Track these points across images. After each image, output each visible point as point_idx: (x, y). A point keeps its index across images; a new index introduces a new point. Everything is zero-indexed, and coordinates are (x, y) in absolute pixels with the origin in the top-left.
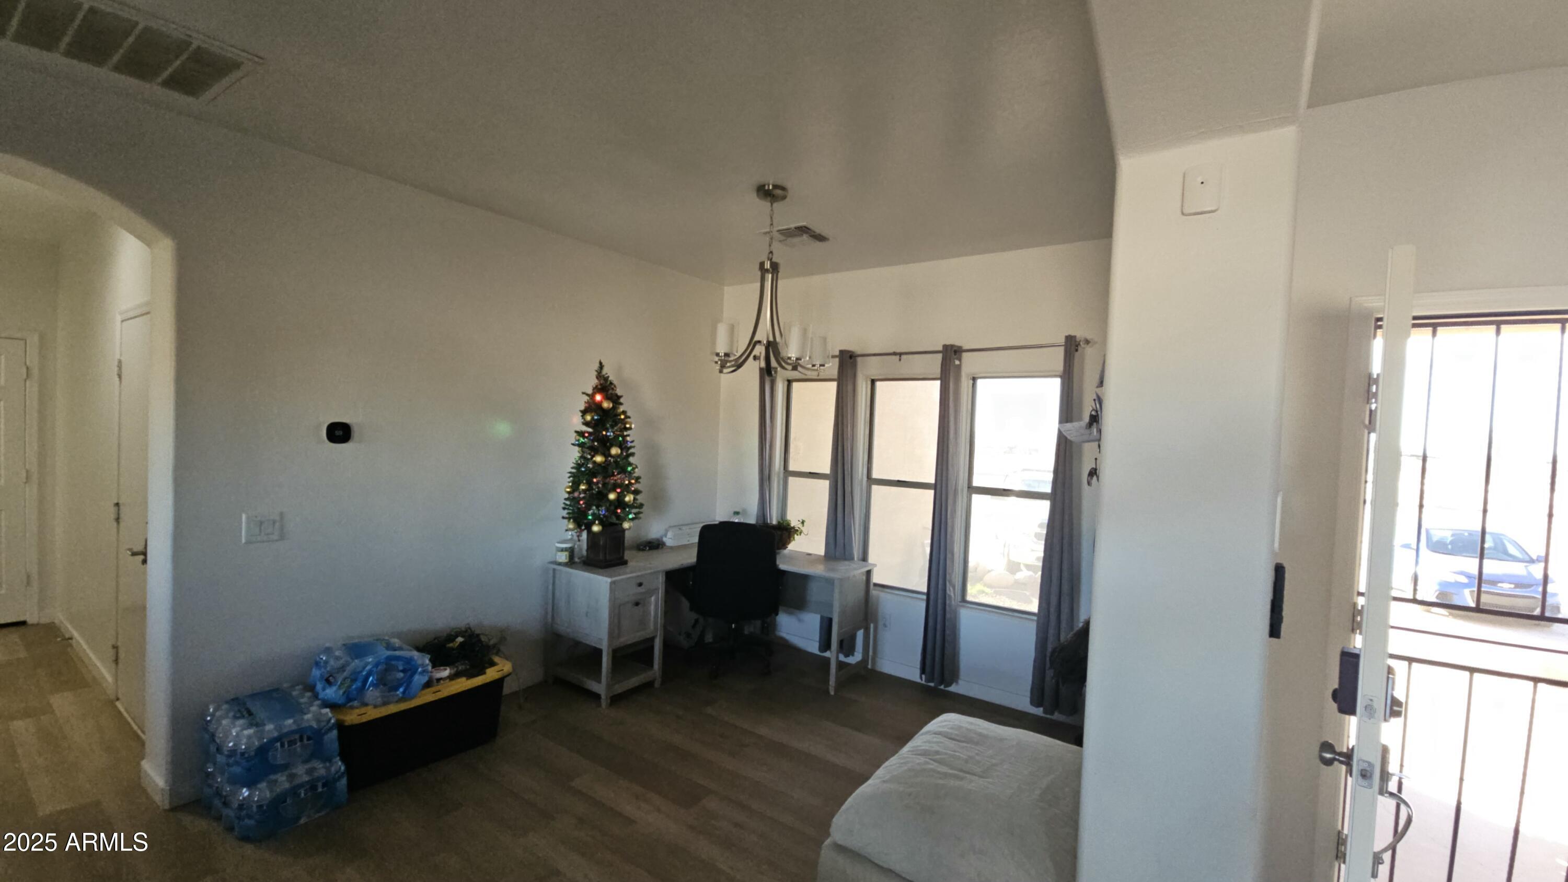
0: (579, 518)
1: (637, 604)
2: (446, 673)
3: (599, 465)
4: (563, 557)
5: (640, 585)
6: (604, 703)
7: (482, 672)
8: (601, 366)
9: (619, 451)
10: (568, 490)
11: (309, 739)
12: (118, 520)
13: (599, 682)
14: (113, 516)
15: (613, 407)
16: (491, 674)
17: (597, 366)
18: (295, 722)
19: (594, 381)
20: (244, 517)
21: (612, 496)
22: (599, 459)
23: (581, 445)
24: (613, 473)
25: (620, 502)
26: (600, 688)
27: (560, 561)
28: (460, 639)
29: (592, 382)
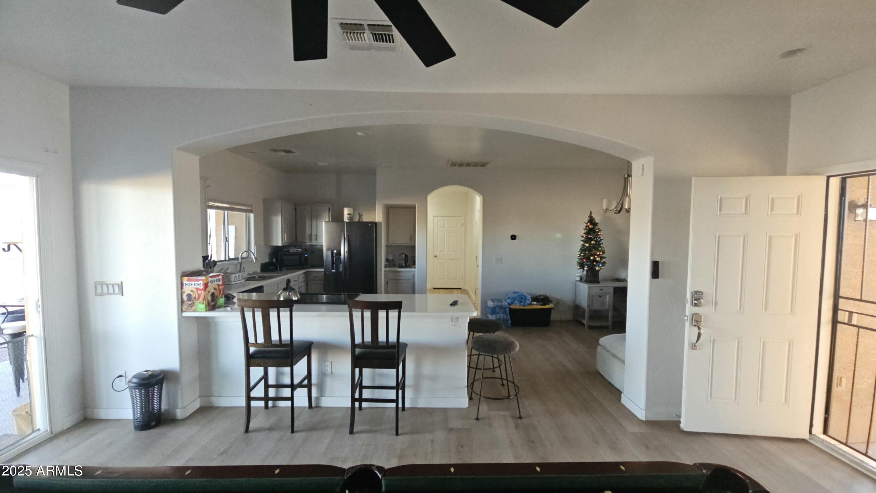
0: (582, 266)
1: (600, 296)
2: (535, 303)
3: (587, 247)
4: (578, 279)
5: (601, 290)
6: (586, 327)
7: (545, 305)
8: (591, 213)
9: (594, 242)
10: (578, 256)
11: (503, 308)
12: (476, 260)
13: (584, 319)
14: (475, 259)
15: (593, 227)
16: (547, 306)
17: (589, 213)
18: (501, 304)
19: (588, 219)
20: (494, 257)
21: (592, 258)
22: (587, 245)
23: (583, 241)
24: (593, 250)
25: (594, 260)
26: (585, 322)
27: (577, 280)
28: (542, 297)
29: (587, 219)
